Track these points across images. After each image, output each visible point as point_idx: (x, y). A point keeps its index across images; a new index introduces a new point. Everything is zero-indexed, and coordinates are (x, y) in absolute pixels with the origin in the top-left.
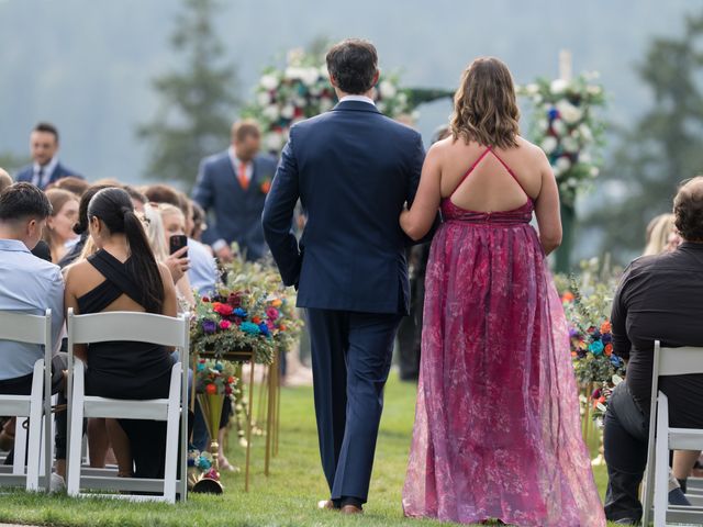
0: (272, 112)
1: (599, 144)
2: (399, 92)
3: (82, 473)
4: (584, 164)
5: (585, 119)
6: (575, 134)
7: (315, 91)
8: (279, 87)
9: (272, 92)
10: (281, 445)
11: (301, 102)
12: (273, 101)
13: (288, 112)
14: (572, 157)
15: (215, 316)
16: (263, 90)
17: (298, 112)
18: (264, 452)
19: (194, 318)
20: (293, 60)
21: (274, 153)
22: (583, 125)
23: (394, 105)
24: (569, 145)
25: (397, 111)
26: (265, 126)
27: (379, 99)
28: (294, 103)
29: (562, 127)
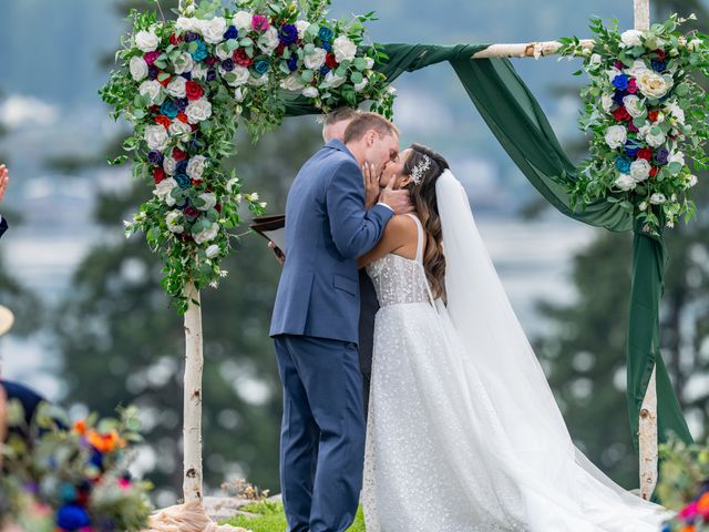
0: (152, 91)
2: (363, 52)
5: (670, 93)
6: (661, 117)
7: (222, 55)
8: (160, 50)
9: (150, 56)
11: (199, 73)
12: (153, 73)
13: (178, 89)
14: (655, 157)
16: (138, 52)
17: (194, 89)
20: (186, 5)
21: (155, 158)
22: (671, 102)
23: (354, 76)
24: (652, 136)
25: (360, 85)
26: (141, 114)
27: (331, 63)
28: (184, 75)
29: (639, 108)
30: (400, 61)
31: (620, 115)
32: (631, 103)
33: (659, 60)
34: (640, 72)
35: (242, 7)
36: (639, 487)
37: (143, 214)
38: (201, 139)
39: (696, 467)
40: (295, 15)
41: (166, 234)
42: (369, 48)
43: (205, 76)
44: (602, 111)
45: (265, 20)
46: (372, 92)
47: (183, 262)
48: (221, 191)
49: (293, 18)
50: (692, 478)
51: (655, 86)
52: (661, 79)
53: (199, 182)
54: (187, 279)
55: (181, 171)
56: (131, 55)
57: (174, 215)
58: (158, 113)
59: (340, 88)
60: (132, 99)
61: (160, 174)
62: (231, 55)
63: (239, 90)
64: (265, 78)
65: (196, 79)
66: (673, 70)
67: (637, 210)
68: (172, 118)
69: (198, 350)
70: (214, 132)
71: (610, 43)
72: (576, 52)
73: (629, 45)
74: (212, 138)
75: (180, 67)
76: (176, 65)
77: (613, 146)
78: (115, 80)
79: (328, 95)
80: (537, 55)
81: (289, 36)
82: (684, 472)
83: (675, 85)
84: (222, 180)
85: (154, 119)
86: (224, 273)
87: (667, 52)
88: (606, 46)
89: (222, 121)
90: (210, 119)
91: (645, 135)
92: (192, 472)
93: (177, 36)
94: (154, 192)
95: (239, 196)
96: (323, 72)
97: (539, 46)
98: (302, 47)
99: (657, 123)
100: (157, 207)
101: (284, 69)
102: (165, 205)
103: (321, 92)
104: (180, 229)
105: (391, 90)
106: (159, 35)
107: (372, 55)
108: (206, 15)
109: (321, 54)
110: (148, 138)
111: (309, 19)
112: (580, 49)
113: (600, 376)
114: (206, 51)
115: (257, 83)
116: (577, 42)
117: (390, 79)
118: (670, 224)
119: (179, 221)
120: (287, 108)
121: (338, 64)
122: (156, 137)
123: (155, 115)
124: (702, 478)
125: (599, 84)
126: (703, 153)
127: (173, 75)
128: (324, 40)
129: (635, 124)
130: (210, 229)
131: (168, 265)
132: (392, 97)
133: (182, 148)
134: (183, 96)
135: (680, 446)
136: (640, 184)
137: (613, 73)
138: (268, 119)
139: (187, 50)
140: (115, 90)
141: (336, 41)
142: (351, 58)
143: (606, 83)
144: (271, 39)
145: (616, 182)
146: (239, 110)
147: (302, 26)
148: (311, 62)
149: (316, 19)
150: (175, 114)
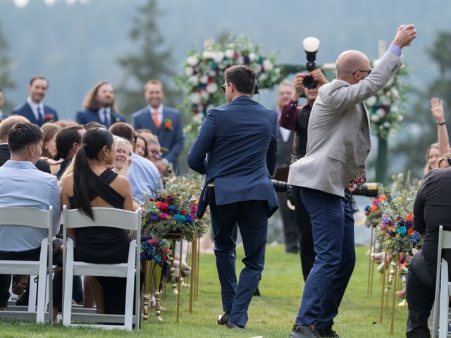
0: (194, 80)
1: (404, 100)
2: (275, 67)
3: (73, 311)
4: (394, 113)
5: (394, 84)
6: (388, 94)
7: (221, 67)
8: (198, 64)
9: (194, 67)
10: (199, 293)
11: (213, 73)
12: (195, 73)
13: (204, 80)
14: (387, 109)
15: (157, 210)
16: (189, 65)
17: (211, 79)
18: (189, 297)
19: (144, 212)
20: (208, 47)
21: (195, 106)
23: (272, 76)
24: (385, 101)
25: (274, 79)
26: (190, 89)
27: (263, 71)
28: (208, 74)
38: (212, 99)
42: (278, 65)
43: (215, 75)
45: (238, 54)
46: (278, 82)
49: (248, 53)
55: (204, 110)
56: (186, 66)
59: (266, 81)
61: (196, 112)
62: (224, 67)
65: (212, 76)
67: (378, 129)
68: (201, 90)
74: (217, 99)
75: (205, 71)
81: (247, 61)
85: (195, 91)
90: (216, 92)
93: (204, 60)
96: (260, 74)
98: (252, 64)
99: (387, 96)
100: (195, 124)
102: (198, 125)
106: (197, 59)
107: (280, 68)
108: (216, 51)
109: (259, 67)
110: (192, 98)
111: (255, 53)
121: (266, 71)
122: (196, 98)
127: (203, 74)
128: (260, 61)
133: (205, 102)
134: (206, 83)
136: (380, 119)
139: (208, 65)
141: (264, 62)
142: (271, 69)
147: (252, 56)
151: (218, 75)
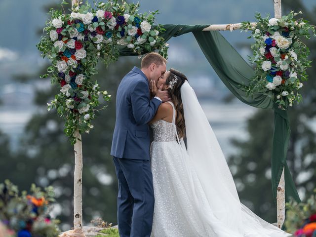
0: (60, 45)
2: (154, 28)
5: (291, 46)
6: (287, 57)
7: (91, 29)
8: (64, 27)
9: (59, 30)
11: (81, 37)
12: (60, 37)
13: (72, 44)
16: (53, 28)
17: (79, 44)
20: (75, 7)
21: (61, 75)
22: (291, 50)
23: (150, 39)
24: (283, 66)
25: (153, 43)
26: (55, 55)
27: (140, 33)
28: (75, 38)
29: (277, 53)
30: (170, 32)
31: (268, 56)
32: (273, 51)
33: (285, 32)
34: (278, 38)
35: (100, 8)
36: (277, 222)
37: (56, 100)
38: (81, 67)
39: (302, 213)
40: (124, 12)
41: (66, 109)
42: (156, 26)
43: (84, 39)
44: (260, 54)
45: (110, 14)
46: (158, 46)
47: (74, 122)
48: (91, 90)
49: (123, 13)
50: (300, 218)
51: (284, 43)
52: (287, 40)
53: (81, 86)
54: (76, 129)
55: (73, 81)
56: (50, 29)
57: (70, 100)
58: (63, 55)
59: (144, 44)
60: (51, 49)
61: (64, 83)
62: (95, 29)
63: (99, 45)
64: (110, 40)
65: (80, 40)
66: (292, 36)
67: (276, 99)
68: (69, 57)
69: (80, 161)
70: (88, 64)
71: (264, 24)
72: (248, 28)
73: (272, 25)
74: (87, 67)
75: (72, 35)
76: (70, 34)
77: (265, 70)
78: (43, 40)
79: (138, 47)
80: (231, 29)
81: (121, 21)
82: (297, 215)
83: (293, 43)
84: (91, 85)
85: (60, 58)
86: (92, 127)
87: (289, 28)
88: (262, 25)
89: (91, 59)
90: (86, 58)
91: (279, 65)
92: (78, 215)
93: (71, 21)
94: (61, 90)
95: (99, 92)
96: (136, 37)
97: (232, 26)
98: (127, 26)
99: (285, 60)
100: (62, 97)
101: (119, 36)
102: (66, 96)
103: (136, 46)
104: (73, 107)
105: (167, 45)
106: (63, 21)
107: (158, 29)
108: (84, 12)
109: (135, 29)
110: (58, 66)
111: (130, 13)
112: (250, 27)
113: (259, 173)
114: (84, 28)
115: (107, 42)
116: (249, 24)
117: (166, 40)
118: (291, 105)
119: (72, 104)
120: (120, 53)
121: (143, 34)
122: (62, 66)
123: (61, 56)
124: (305, 218)
125: (259, 42)
126: (305, 73)
127: (69, 38)
128: (137, 23)
129: (275, 60)
130: (86, 107)
131: (67, 123)
132: (167, 48)
133: (73, 71)
134: (74, 48)
135: (295, 204)
136: (277, 87)
137: (265, 37)
138: (112, 58)
139: (75, 27)
140: (43, 45)
141: (142, 23)
142: (148, 31)
143: (262, 42)
144: (113, 22)
145: (267, 86)
146: (99, 54)
147: (127, 16)
148: (131, 32)
149: (133, 13)
150: (70, 56)
151: (87, 38)
